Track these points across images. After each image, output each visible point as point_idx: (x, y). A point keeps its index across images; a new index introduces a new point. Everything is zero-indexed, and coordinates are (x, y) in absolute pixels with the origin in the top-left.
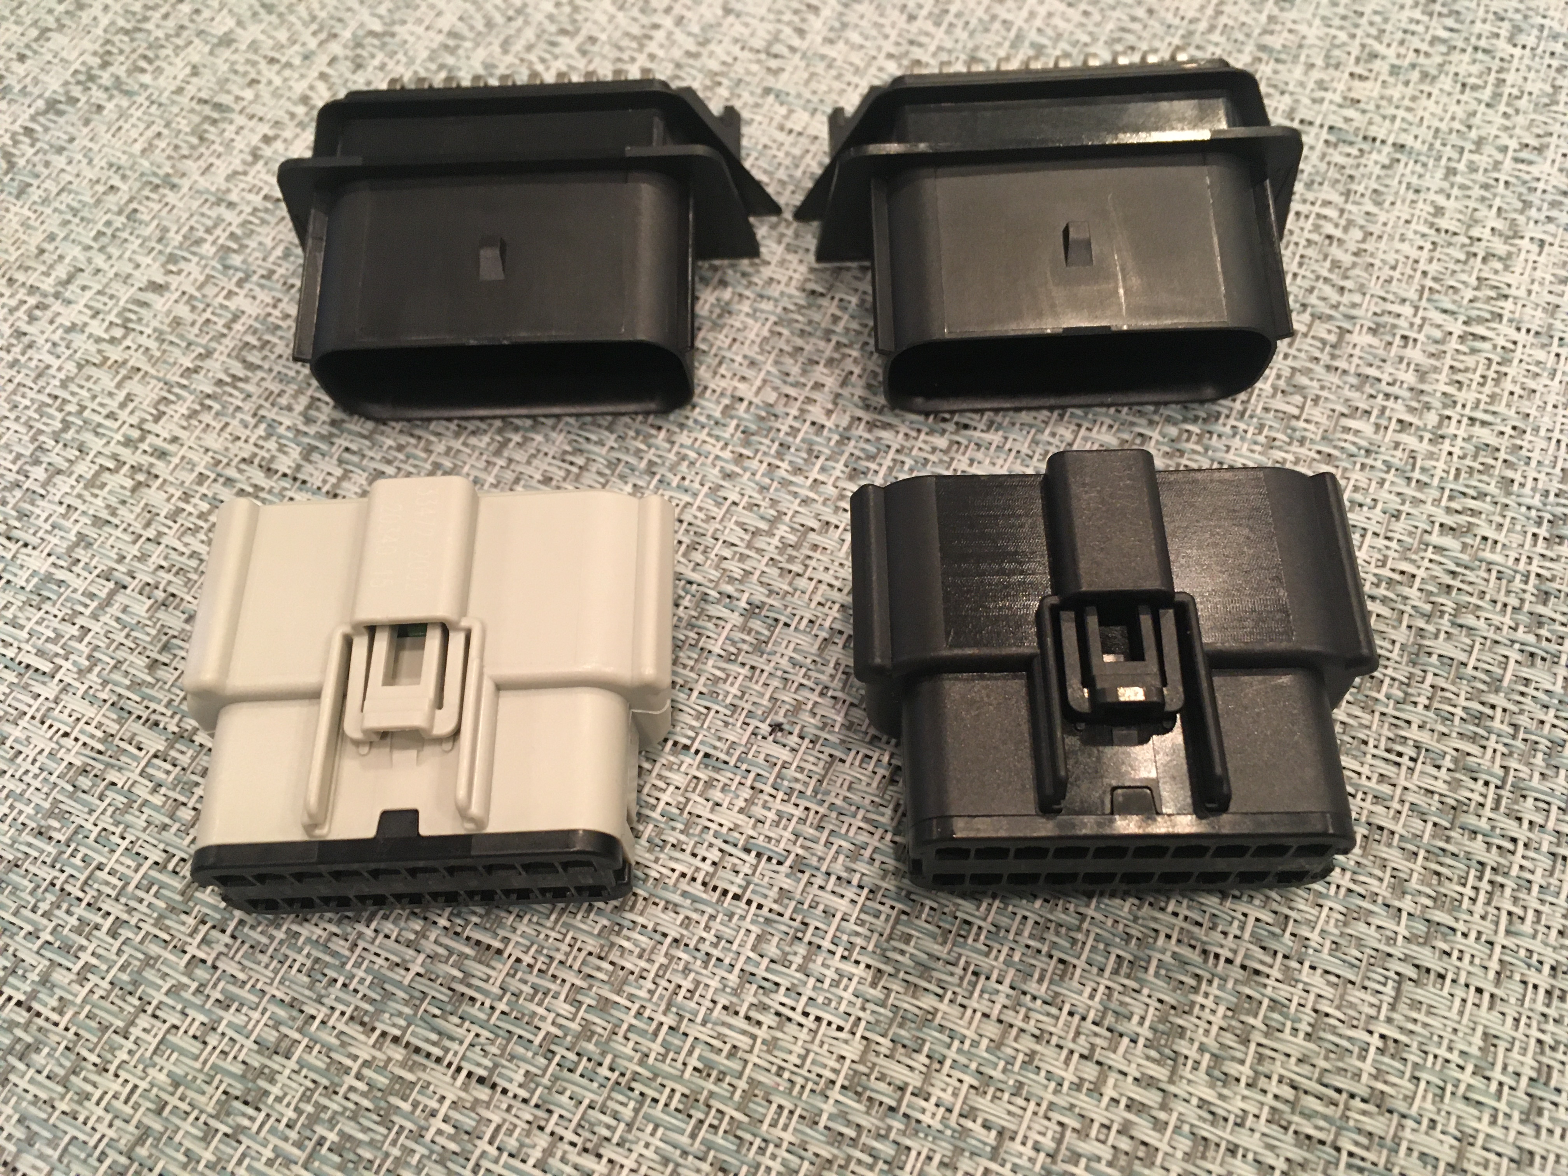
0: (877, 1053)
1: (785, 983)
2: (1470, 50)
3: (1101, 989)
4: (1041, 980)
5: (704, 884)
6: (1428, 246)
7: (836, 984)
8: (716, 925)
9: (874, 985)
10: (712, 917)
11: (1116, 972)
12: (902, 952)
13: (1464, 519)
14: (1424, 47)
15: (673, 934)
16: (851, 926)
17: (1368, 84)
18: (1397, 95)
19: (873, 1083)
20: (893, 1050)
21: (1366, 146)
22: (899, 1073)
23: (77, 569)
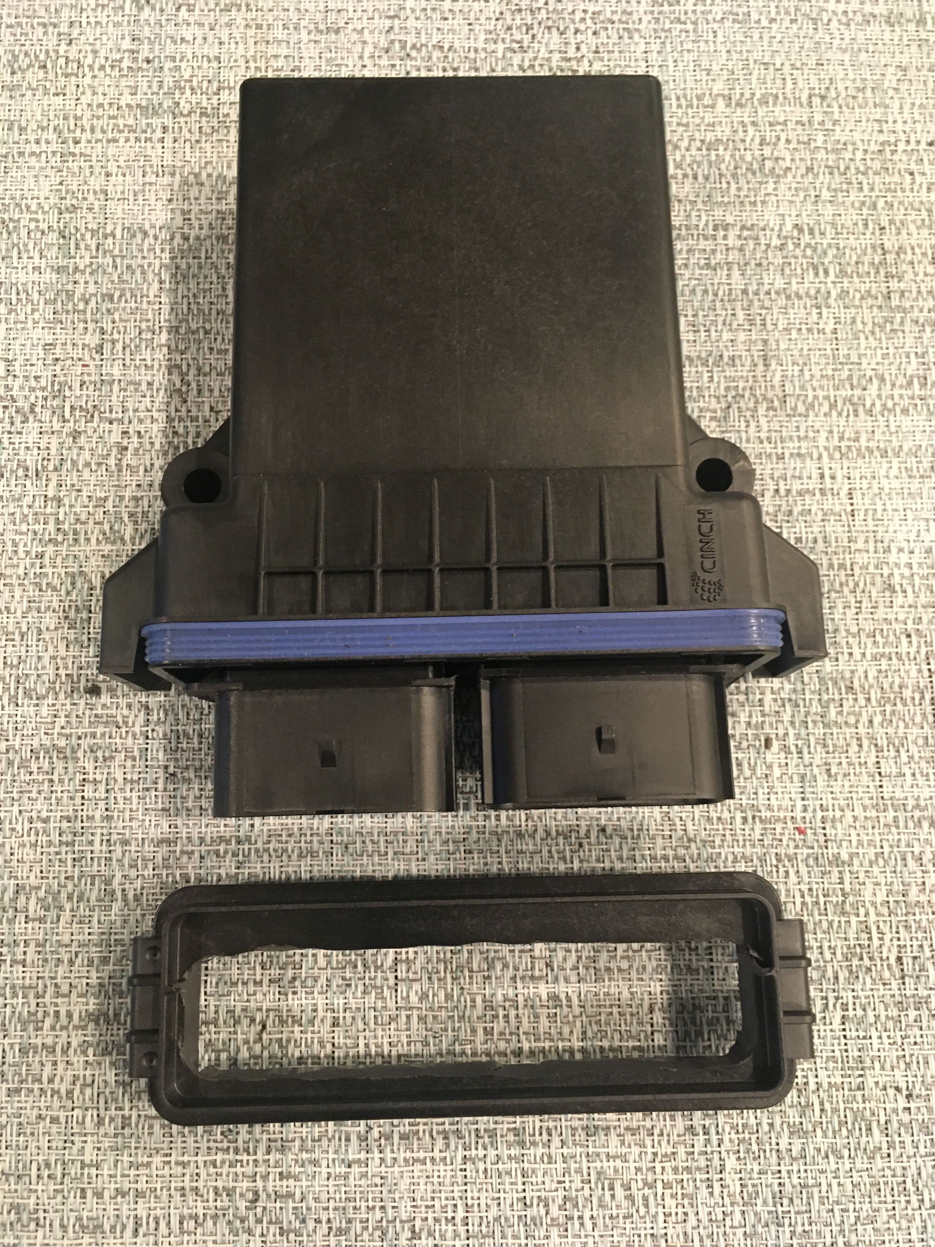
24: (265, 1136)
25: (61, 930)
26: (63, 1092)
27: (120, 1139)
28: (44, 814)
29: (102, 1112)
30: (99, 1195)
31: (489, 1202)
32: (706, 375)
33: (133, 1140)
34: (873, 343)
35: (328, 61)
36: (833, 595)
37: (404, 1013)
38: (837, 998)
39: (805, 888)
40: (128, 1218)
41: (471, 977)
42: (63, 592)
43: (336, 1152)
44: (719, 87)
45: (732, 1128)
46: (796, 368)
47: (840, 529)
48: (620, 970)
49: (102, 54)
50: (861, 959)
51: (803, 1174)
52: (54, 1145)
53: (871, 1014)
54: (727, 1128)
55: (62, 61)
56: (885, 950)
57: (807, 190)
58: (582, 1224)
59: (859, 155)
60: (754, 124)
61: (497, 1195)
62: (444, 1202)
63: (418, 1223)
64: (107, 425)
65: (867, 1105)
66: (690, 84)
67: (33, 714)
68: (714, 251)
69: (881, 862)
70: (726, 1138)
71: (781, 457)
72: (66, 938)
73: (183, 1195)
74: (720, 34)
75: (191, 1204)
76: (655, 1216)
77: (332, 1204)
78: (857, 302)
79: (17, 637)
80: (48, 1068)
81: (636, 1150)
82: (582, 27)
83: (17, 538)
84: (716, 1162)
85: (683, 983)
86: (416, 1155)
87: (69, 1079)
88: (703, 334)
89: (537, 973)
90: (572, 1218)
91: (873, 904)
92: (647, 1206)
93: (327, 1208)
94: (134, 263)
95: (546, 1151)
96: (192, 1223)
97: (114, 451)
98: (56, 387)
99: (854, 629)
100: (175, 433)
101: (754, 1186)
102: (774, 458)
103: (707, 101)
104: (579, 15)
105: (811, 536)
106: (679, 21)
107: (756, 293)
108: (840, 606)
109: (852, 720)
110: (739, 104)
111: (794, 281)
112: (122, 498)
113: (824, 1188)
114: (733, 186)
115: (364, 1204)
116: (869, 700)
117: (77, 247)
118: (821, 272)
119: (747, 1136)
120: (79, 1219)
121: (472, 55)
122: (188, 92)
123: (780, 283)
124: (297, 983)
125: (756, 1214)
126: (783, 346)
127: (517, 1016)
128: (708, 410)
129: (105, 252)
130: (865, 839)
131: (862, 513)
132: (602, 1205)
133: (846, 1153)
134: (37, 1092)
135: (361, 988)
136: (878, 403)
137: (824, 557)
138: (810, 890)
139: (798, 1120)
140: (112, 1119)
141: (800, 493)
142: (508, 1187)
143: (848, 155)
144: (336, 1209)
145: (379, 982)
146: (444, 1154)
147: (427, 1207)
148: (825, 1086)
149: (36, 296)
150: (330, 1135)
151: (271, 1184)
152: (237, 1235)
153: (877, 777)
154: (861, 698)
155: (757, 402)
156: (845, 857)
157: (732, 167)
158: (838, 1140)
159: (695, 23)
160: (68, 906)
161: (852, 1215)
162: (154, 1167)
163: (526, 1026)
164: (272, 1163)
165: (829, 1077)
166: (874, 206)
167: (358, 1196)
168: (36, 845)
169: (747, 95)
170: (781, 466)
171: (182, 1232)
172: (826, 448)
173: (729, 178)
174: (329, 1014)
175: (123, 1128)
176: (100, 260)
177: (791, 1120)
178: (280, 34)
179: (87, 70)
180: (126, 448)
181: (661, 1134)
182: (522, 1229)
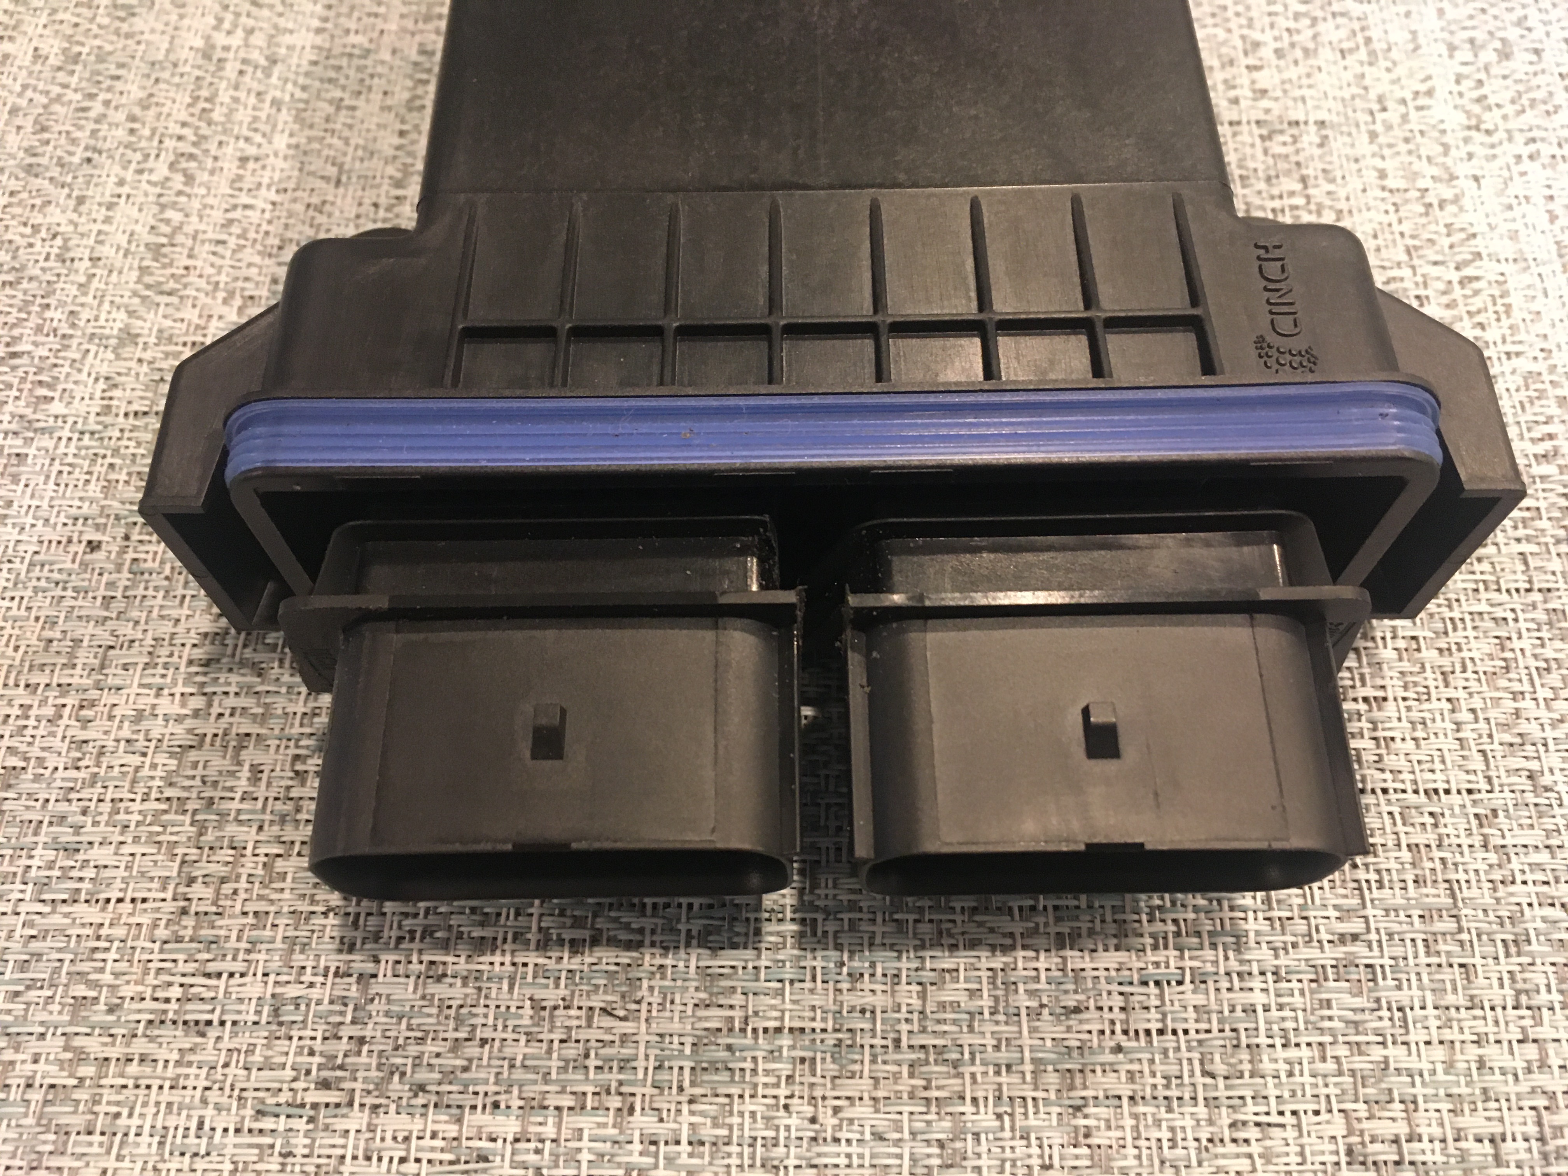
0: (1359, 1120)
1: (1248, 1093)
2: (1329, 17)
3: (1506, 976)
4: (1455, 990)
5: (1125, 1032)
6: (1392, 209)
7: (1290, 1074)
8: (1159, 1068)
9: (1324, 1059)
10: (1152, 1061)
11: (1508, 955)
12: (1330, 1018)
13: (1547, 445)
14: (1292, 24)
15: (1126, 1093)
16: (1274, 1013)
17: (1265, 73)
18: (1294, 78)
19: (1372, 1148)
20: (1369, 1110)
21: (1295, 131)
22: (1385, 1129)
23: (307, 978)
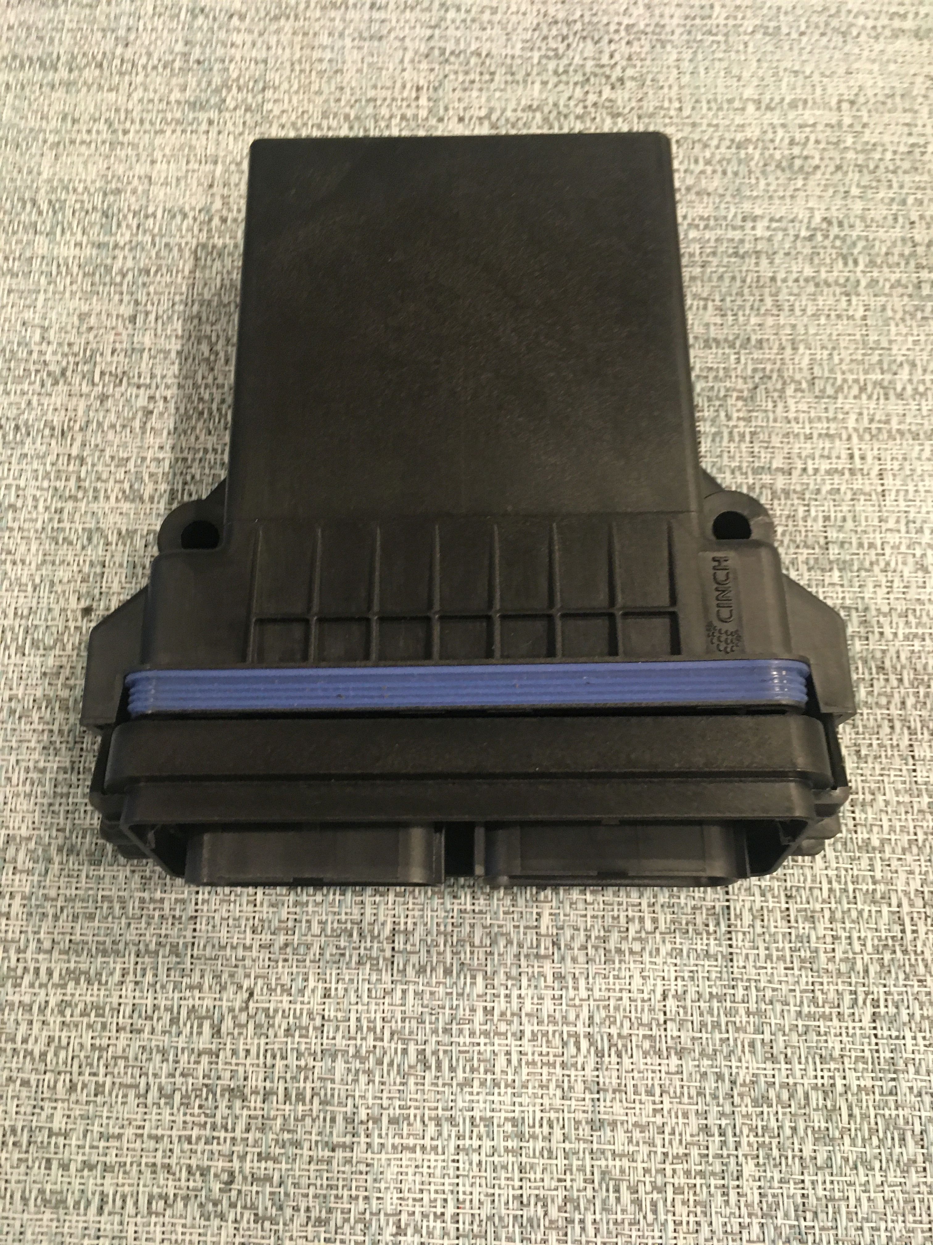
24: (245, 1112)
25: (48, 883)
26: (37, 1054)
27: (91, 1106)
28: (41, 764)
29: (75, 1077)
30: (65, 1167)
31: (482, 1198)
32: (733, 357)
33: (105, 1109)
34: (904, 331)
35: (370, 65)
36: (863, 574)
37: (399, 987)
38: (867, 994)
39: (832, 873)
40: (94, 1194)
41: (472, 953)
42: (79, 547)
43: (320, 1134)
44: (749, 92)
45: (750, 1130)
46: (826, 353)
47: (871, 509)
48: (631, 952)
49: (156, 57)
50: (894, 952)
51: (828, 1186)
52: (22, 1110)
53: (904, 1012)
54: (746, 1131)
55: (117, 62)
56: (919, 944)
57: (835, 186)
58: (583, 1229)
59: (889, 155)
60: (783, 126)
61: (491, 1191)
62: (433, 1196)
63: (404, 1217)
64: (135, 391)
65: (901, 1112)
66: (720, 90)
67: (38, 664)
68: (742, 241)
69: (915, 850)
70: (744, 1141)
71: (809, 437)
72: (53, 893)
73: (154, 1172)
74: (751, 45)
75: (162, 1182)
76: (665, 1224)
77: (312, 1191)
78: (887, 290)
79: (30, 588)
80: (23, 1027)
81: (644, 1149)
82: (616, 37)
83: (38, 494)
84: (733, 1167)
85: (700, 969)
86: (405, 1141)
87: (44, 1040)
88: (731, 318)
89: (542, 952)
90: (573, 1222)
91: (906, 893)
92: (655, 1212)
93: (307, 1195)
94: (172, 241)
95: (546, 1144)
96: (161, 1203)
97: (140, 414)
98: (88, 353)
99: (885, 609)
100: (201, 399)
101: (774, 1196)
102: (802, 438)
103: (737, 104)
104: (612, 28)
105: (839, 515)
106: (710, 33)
107: (785, 280)
108: (870, 585)
109: (883, 701)
110: (768, 108)
111: (823, 270)
112: (144, 459)
113: (852, 1202)
114: (762, 182)
115: (346, 1193)
116: (901, 680)
117: (119, 225)
118: (850, 262)
119: (767, 1140)
120: (41, 1192)
121: (509, 61)
122: (235, 90)
123: (808, 271)
124: (289, 950)
125: (776, 1228)
126: (812, 331)
127: (520, 996)
128: (734, 390)
129: (145, 232)
130: (898, 824)
131: (893, 493)
132: (605, 1209)
133: (877, 1165)
134: (9, 1053)
135: (355, 959)
136: (909, 388)
137: (853, 535)
138: (838, 876)
139: (823, 1125)
140: (84, 1086)
141: (828, 472)
142: (503, 1182)
143: (877, 156)
144: (316, 1196)
145: (374, 954)
146: (434, 1143)
147: (414, 1200)
148: (855, 1089)
149: (75, 270)
150: (315, 1114)
151: (248, 1164)
152: (208, 1219)
153: (911, 761)
154: (893, 678)
155: (784, 383)
156: (876, 843)
157: (761, 164)
158: (868, 1149)
159: (726, 35)
160: (57, 859)
161: (883, 1235)
162: (125, 1139)
163: (528, 1007)
164: (251, 1142)
165: (858, 1078)
166: (904, 202)
167: (341, 1183)
168: (30, 795)
169: (777, 99)
170: (808, 445)
171: (150, 1213)
172: (856, 430)
173: (758, 174)
174: (320, 985)
175: (96, 1095)
176: (140, 237)
177: (816, 1125)
178: (325, 39)
179: (140, 69)
180: (152, 412)
181: (673, 1133)
182: (517, 1230)
